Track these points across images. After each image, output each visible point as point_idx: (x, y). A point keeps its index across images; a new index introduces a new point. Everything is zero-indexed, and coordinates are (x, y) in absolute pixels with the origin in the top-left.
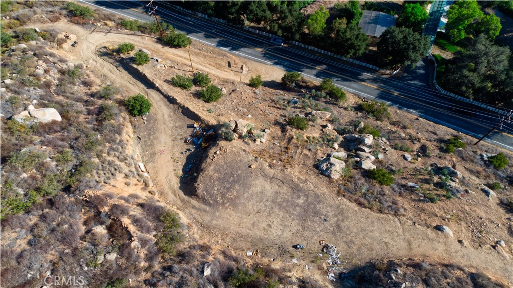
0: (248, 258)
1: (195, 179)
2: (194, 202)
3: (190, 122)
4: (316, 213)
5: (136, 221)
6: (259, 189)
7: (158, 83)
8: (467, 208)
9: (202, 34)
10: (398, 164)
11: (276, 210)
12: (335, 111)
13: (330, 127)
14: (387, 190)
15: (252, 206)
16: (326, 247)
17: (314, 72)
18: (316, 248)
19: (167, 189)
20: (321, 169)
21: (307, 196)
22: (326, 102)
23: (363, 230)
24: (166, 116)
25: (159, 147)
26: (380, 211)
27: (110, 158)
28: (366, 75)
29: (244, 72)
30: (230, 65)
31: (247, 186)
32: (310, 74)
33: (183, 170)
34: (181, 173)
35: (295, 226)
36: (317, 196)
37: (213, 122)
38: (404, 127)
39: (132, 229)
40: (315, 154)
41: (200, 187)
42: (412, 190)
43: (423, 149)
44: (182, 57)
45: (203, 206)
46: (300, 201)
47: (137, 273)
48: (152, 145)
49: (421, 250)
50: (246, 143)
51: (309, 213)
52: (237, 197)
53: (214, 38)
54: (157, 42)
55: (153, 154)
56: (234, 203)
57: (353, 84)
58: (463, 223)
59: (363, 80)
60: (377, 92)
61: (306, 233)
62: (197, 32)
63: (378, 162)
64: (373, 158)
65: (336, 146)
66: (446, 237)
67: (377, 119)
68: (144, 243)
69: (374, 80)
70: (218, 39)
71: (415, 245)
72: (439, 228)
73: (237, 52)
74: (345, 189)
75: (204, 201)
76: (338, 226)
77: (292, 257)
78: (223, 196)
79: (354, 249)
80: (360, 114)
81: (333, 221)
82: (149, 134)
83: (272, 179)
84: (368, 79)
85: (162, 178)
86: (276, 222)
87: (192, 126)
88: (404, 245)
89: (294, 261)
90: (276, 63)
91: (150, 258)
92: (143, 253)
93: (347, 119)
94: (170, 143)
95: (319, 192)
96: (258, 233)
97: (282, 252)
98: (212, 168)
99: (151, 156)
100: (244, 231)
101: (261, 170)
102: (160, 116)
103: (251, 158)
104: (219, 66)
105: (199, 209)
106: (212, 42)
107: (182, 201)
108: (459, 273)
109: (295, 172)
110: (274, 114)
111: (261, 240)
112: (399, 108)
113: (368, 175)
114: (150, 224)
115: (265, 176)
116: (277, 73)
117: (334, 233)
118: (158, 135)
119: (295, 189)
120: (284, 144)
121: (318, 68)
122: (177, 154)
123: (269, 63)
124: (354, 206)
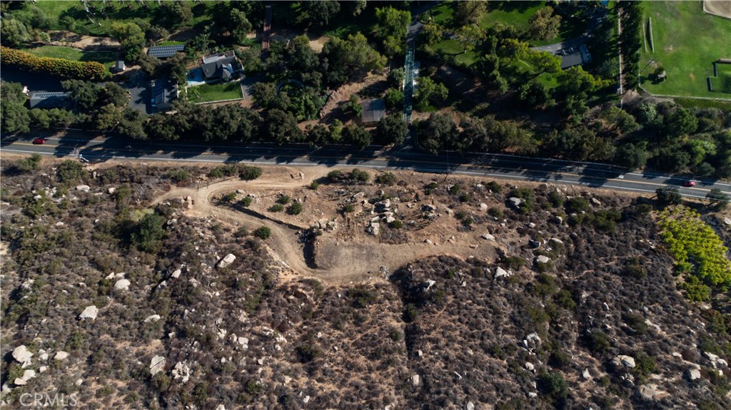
0: (351, 284)
1: (313, 260)
2: (318, 270)
3: (296, 231)
4: (373, 255)
5: (304, 289)
6: (344, 254)
7: (267, 214)
8: (438, 226)
9: (262, 158)
10: (405, 212)
11: (355, 260)
12: (366, 188)
13: (366, 201)
14: (401, 230)
15: (344, 262)
16: (381, 267)
17: (345, 161)
18: (377, 269)
19: (302, 270)
20: (368, 231)
21: (366, 249)
22: (360, 184)
23: (394, 254)
24: (281, 232)
25: (287, 251)
26: (400, 243)
27: (271, 267)
28: (377, 152)
29: (303, 177)
30: (293, 177)
31: (338, 254)
32: (343, 163)
33: (305, 257)
34: (304, 259)
35: (366, 264)
36: (371, 247)
37: (308, 227)
38: (406, 185)
39: (304, 292)
40: (364, 223)
41: (318, 263)
42: (413, 225)
43: (417, 196)
44: (261, 184)
45: (323, 271)
46: (364, 252)
47: (314, 306)
48: (282, 250)
49: (420, 254)
50: (329, 232)
51: (370, 256)
52: (336, 261)
53: (273, 157)
54: (241, 180)
55: (286, 255)
56: (336, 264)
57: (371, 162)
58: (436, 234)
59: (376, 157)
60: (387, 162)
61: (371, 265)
62: (259, 157)
63: (395, 215)
64: (392, 214)
65: (372, 212)
66: (429, 244)
67: (390, 185)
68: (311, 295)
69: (383, 155)
70: (275, 158)
71: (417, 253)
72: (425, 241)
73: (292, 164)
74: (383, 238)
75: (322, 268)
76: (384, 257)
77: (369, 277)
78: (330, 263)
79: (393, 264)
80: (380, 185)
81: (381, 255)
82: (278, 246)
83: (348, 247)
84: (379, 155)
85: (296, 265)
86: (357, 265)
87: (298, 233)
88: (412, 254)
89: (370, 278)
90: (320, 163)
91: (315, 300)
92: (312, 299)
93: (374, 192)
94: (291, 246)
95: (371, 245)
96: (351, 273)
97: (364, 277)
98: (319, 252)
99: (285, 257)
100: (345, 274)
101: (342, 244)
102: (278, 234)
103: (335, 240)
104: (286, 181)
105: (322, 273)
106: (272, 161)
107: (312, 272)
108: (434, 258)
109: (357, 239)
110: (334, 206)
111: (354, 275)
112: (402, 169)
113: (392, 225)
114: (309, 287)
115: (345, 246)
116: (323, 171)
117: (383, 261)
118: (282, 244)
119: (360, 247)
120: (346, 224)
121: (347, 158)
122: (298, 251)
123: (315, 164)
124: (388, 245)
